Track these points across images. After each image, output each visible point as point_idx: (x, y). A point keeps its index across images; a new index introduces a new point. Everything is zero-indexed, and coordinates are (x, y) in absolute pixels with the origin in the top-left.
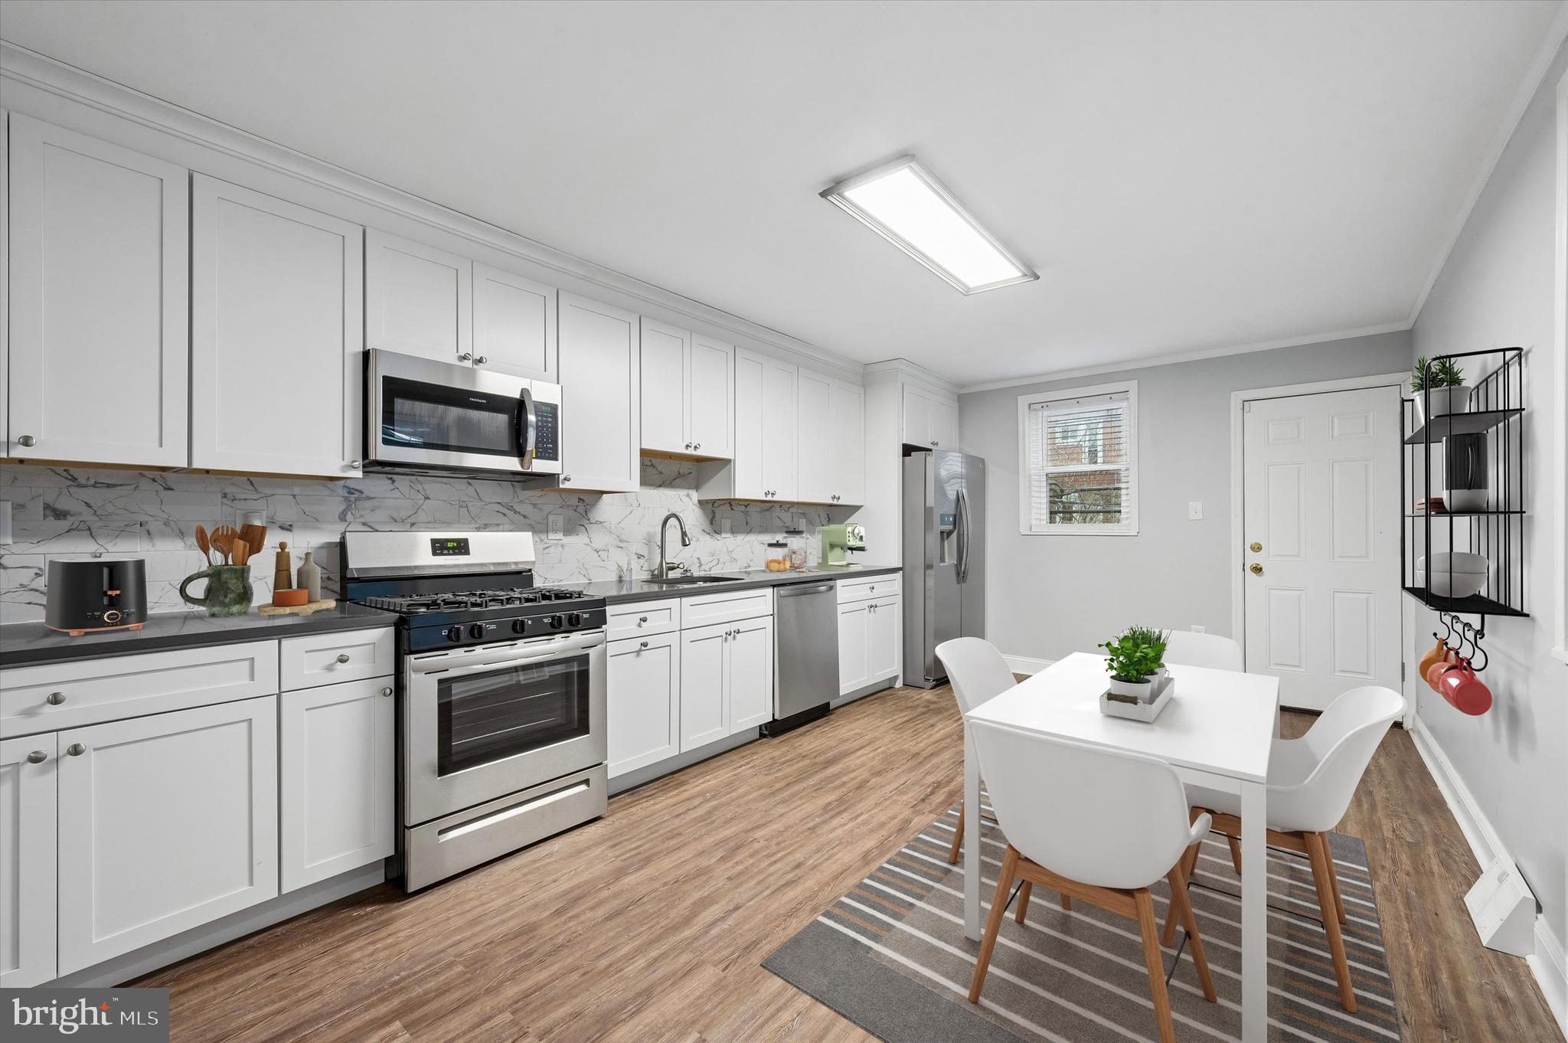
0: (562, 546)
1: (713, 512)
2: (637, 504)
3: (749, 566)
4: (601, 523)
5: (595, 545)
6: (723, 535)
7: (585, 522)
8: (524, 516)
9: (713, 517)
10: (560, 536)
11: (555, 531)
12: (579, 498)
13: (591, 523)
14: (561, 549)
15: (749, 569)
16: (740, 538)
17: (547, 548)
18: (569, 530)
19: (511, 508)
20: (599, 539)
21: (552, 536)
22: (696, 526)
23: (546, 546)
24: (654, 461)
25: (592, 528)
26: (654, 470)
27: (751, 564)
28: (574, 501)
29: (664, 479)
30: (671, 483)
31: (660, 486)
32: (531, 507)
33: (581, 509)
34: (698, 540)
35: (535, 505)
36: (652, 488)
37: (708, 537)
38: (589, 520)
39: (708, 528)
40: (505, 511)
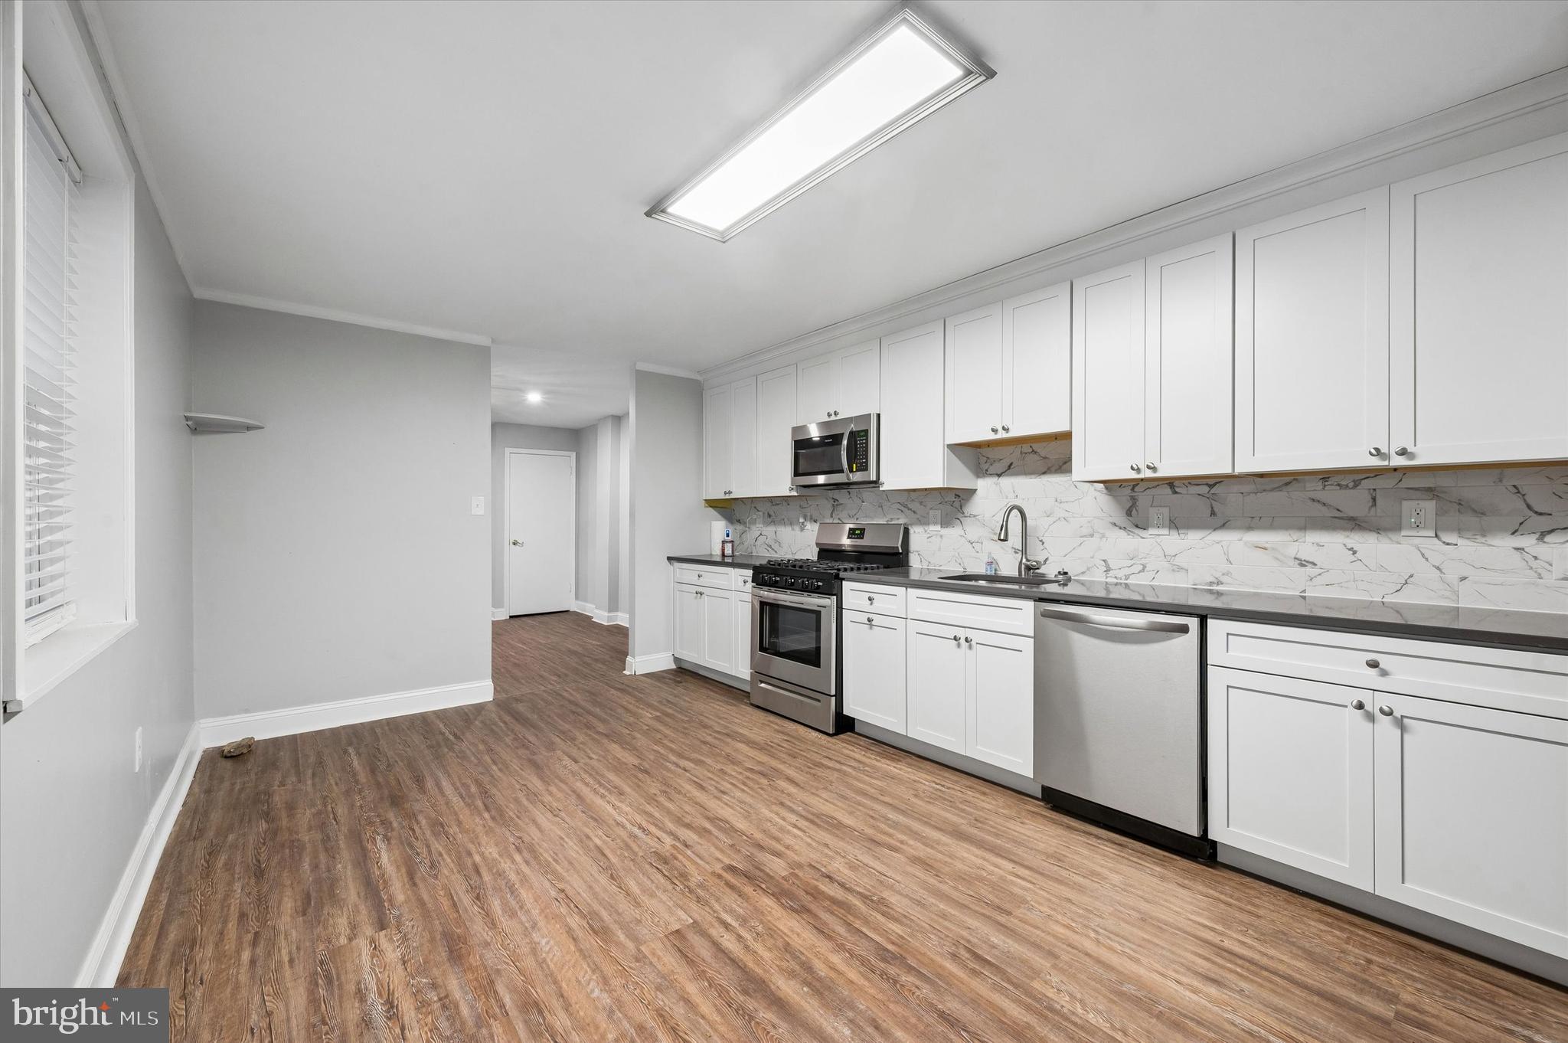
0: (941, 536)
1: (1134, 499)
2: (1013, 495)
3: (1219, 583)
4: (975, 516)
5: (970, 537)
6: (1151, 531)
7: (960, 516)
8: (914, 512)
9: (1134, 505)
10: (938, 528)
11: (935, 523)
12: (956, 495)
13: (966, 517)
14: (940, 539)
15: (1220, 588)
16: (1194, 537)
17: (930, 537)
18: (946, 523)
19: (906, 506)
20: (972, 530)
21: (932, 528)
22: (1098, 518)
23: (929, 535)
24: (1036, 446)
25: (967, 521)
26: (1036, 457)
27: (1224, 579)
28: (951, 497)
29: (1050, 465)
30: (1060, 467)
31: (1044, 473)
32: (918, 505)
33: (957, 504)
34: (1103, 536)
35: (921, 503)
36: (1033, 476)
37: (1122, 533)
38: (963, 513)
39: (1121, 519)
40: (902, 508)
